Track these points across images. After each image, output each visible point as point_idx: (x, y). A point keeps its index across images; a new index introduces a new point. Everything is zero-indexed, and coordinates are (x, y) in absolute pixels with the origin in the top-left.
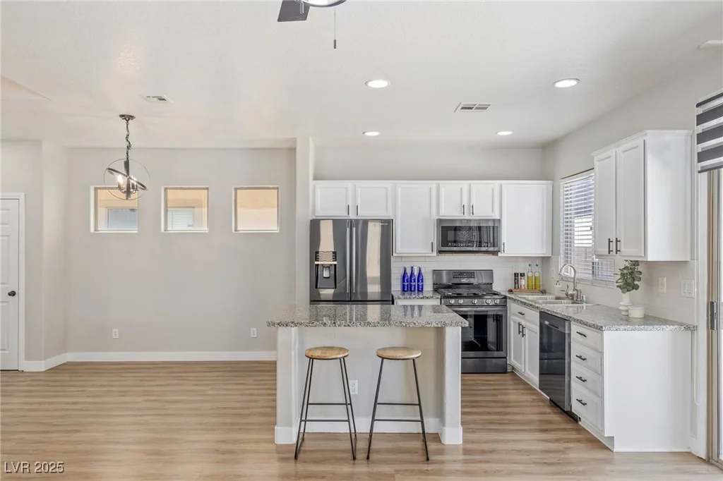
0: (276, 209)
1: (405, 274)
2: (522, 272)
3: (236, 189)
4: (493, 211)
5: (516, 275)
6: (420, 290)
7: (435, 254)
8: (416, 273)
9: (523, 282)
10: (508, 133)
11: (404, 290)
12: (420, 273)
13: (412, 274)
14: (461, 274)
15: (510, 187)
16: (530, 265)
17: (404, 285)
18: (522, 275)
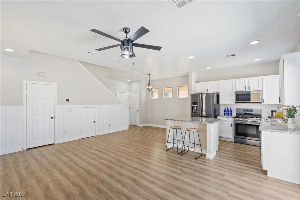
0: (188, 91)
1: (225, 110)
2: (274, 110)
3: (179, 87)
4: (259, 88)
5: (272, 111)
6: (231, 115)
7: (235, 103)
8: (229, 109)
9: (274, 114)
10: (259, 59)
11: (225, 115)
12: (231, 110)
13: (228, 110)
14: (247, 110)
15: (266, 78)
16: (278, 108)
17: (225, 113)
18: (275, 111)
